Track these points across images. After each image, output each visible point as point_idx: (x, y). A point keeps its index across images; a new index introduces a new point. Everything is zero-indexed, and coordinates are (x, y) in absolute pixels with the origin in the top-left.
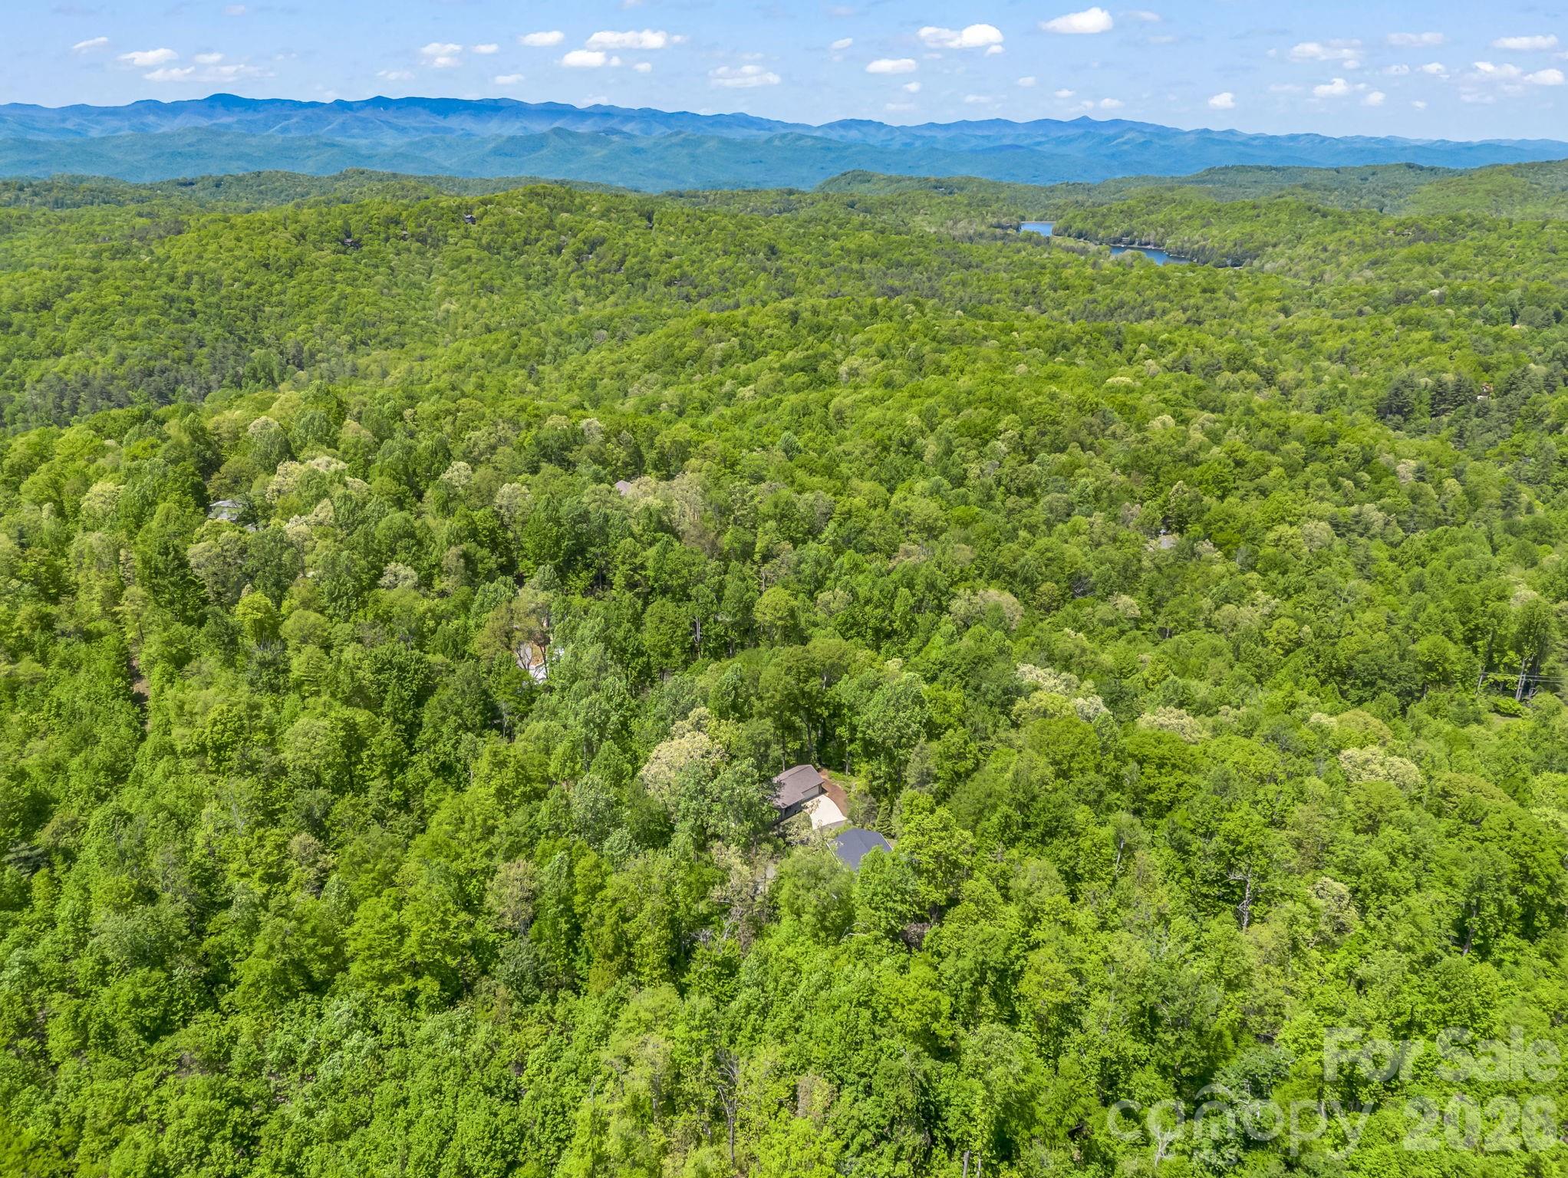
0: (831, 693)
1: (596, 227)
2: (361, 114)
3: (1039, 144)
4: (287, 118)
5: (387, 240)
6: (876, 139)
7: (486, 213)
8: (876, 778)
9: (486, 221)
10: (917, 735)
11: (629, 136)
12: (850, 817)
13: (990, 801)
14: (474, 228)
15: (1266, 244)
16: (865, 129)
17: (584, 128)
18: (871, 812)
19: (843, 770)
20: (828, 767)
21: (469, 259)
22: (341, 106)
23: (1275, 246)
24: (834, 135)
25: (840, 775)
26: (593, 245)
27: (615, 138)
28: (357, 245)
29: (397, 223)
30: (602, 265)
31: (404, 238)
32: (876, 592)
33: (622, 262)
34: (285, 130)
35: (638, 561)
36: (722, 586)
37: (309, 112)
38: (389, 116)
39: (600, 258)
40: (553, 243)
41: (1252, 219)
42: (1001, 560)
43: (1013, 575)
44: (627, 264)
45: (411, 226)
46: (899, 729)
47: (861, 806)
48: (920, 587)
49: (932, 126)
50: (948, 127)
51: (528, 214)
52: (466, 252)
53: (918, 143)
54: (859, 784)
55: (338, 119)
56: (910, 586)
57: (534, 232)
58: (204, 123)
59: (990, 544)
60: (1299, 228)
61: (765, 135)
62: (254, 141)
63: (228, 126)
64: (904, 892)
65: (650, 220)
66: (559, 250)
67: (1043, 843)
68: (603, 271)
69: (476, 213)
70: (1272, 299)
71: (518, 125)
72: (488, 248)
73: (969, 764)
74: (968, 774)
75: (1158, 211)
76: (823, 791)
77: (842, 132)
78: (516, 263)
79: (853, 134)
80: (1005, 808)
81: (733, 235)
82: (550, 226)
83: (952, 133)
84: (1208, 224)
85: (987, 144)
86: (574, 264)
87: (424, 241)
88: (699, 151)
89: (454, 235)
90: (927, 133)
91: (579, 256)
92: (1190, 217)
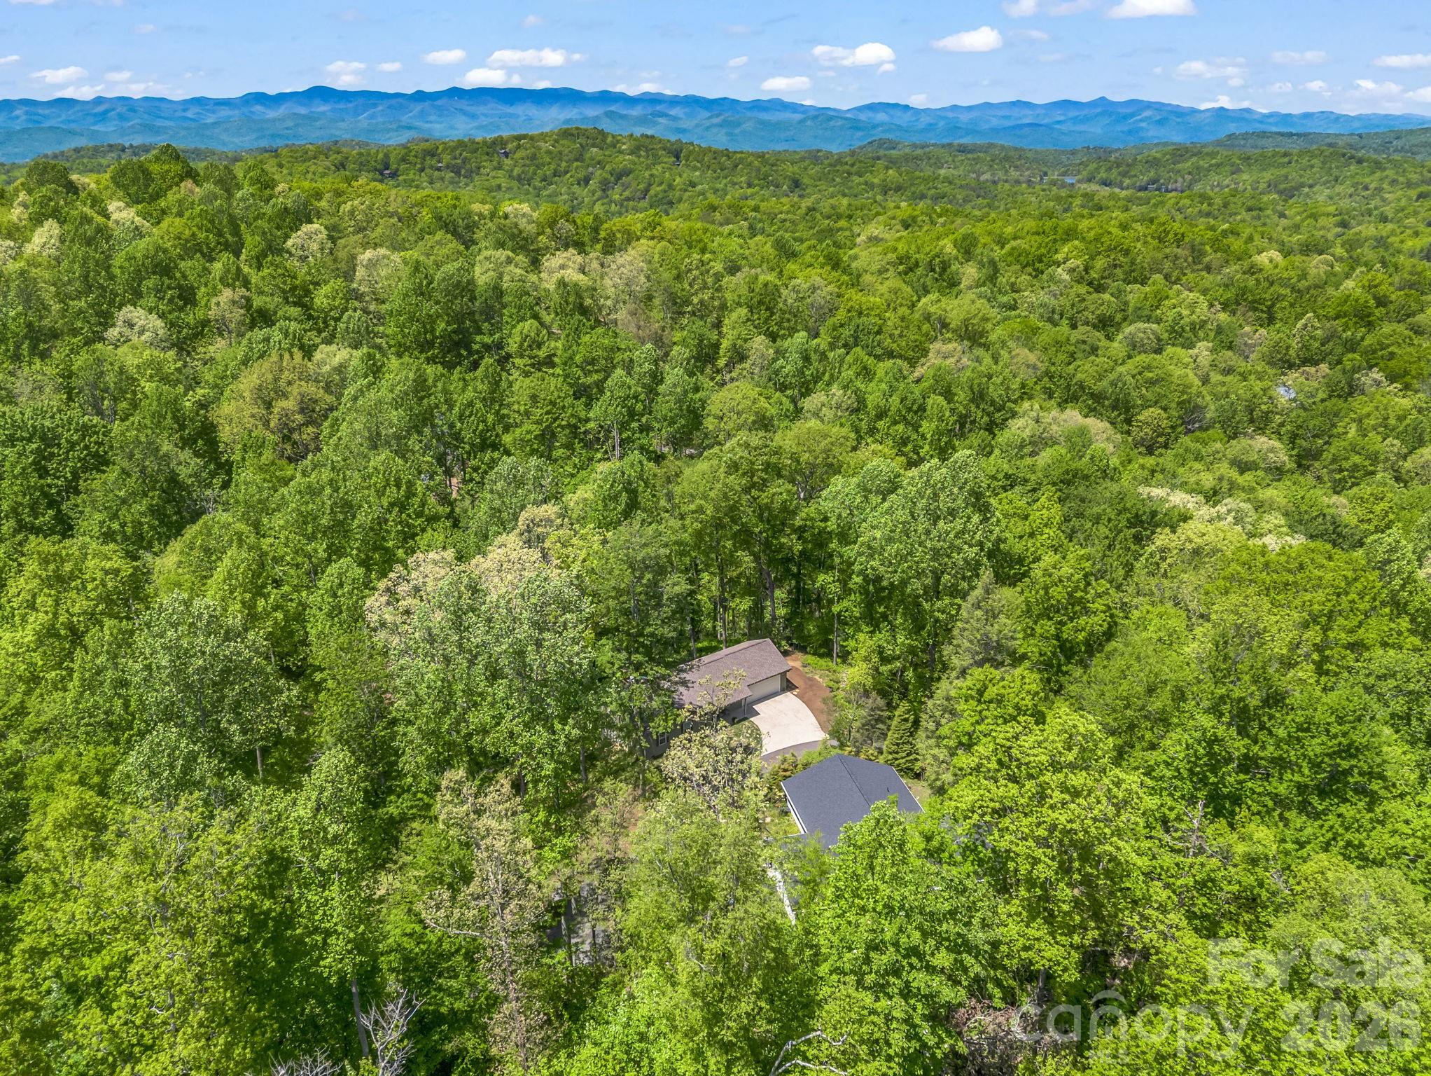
0: (810, 510)
1: (625, 160)
2: (439, 103)
3: (1059, 122)
4: (375, 106)
5: (422, 170)
6: (904, 119)
7: (519, 147)
8: (885, 660)
9: (518, 155)
10: (975, 567)
11: (675, 118)
12: (835, 733)
13: (1156, 705)
14: (507, 162)
15: (1302, 185)
16: (892, 112)
17: (636, 112)
18: (875, 726)
19: (829, 655)
20: (803, 649)
21: (499, 187)
22: (420, 96)
23: (1311, 186)
24: (863, 117)
25: (823, 662)
26: (620, 175)
27: (660, 120)
28: (394, 175)
29: (433, 155)
30: (627, 193)
31: (439, 169)
32: (895, 400)
33: (647, 191)
34: (372, 117)
35: (542, 353)
36: (657, 378)
37: (393, 102)
38: (463, 104)
39: (626, 187)
40: (581, 175)
41: (1283, 166)
42: (1080, 376)
43: (1098, 397)
44: (652, 192)
45: (446, 158)
46: (936, 554)
47: (856, 715)
48: (961, 396)
49: (955, 108)
50: (970, 108)
51: (559, 148)
52: (497, 181)
53: (942, 123)
54: (855, 673)
55: (418, 108)
56: (948, 395)
57: (564, 164)
58: (303, 111)
59: (1062, 357)
60: (1335, 172)
61: (798, 117)
62: (342, 125)
63: (324, 113)
64: (961, 946)
65: (678, 157)
66: (587, 180)
67: (1304, 807)
68: (628, 199)
69: (510, 146)
70: (1328, 215)
71: (575, 111)
72: (519, 179)
73: (1095, 622)
74: (1095, 645)
75: (1186, 161)
76: (788, 686)
77: (870, 114)
78: (545, 193)
79: (881, 117)
80: (1206, 721)
81: (759, 170)
82: (579, 158)
83: (973, 115)
84: (1238, 171)
85: (1007, 123)
86: (599, 193)
87: (458, 173)
88: (737, 131)
89: (487, 167)
90: (951, 115)
91: (605, 186)
92: (1218, 165)
